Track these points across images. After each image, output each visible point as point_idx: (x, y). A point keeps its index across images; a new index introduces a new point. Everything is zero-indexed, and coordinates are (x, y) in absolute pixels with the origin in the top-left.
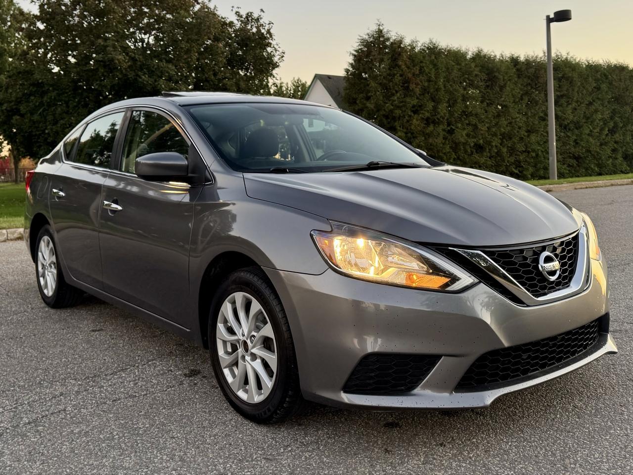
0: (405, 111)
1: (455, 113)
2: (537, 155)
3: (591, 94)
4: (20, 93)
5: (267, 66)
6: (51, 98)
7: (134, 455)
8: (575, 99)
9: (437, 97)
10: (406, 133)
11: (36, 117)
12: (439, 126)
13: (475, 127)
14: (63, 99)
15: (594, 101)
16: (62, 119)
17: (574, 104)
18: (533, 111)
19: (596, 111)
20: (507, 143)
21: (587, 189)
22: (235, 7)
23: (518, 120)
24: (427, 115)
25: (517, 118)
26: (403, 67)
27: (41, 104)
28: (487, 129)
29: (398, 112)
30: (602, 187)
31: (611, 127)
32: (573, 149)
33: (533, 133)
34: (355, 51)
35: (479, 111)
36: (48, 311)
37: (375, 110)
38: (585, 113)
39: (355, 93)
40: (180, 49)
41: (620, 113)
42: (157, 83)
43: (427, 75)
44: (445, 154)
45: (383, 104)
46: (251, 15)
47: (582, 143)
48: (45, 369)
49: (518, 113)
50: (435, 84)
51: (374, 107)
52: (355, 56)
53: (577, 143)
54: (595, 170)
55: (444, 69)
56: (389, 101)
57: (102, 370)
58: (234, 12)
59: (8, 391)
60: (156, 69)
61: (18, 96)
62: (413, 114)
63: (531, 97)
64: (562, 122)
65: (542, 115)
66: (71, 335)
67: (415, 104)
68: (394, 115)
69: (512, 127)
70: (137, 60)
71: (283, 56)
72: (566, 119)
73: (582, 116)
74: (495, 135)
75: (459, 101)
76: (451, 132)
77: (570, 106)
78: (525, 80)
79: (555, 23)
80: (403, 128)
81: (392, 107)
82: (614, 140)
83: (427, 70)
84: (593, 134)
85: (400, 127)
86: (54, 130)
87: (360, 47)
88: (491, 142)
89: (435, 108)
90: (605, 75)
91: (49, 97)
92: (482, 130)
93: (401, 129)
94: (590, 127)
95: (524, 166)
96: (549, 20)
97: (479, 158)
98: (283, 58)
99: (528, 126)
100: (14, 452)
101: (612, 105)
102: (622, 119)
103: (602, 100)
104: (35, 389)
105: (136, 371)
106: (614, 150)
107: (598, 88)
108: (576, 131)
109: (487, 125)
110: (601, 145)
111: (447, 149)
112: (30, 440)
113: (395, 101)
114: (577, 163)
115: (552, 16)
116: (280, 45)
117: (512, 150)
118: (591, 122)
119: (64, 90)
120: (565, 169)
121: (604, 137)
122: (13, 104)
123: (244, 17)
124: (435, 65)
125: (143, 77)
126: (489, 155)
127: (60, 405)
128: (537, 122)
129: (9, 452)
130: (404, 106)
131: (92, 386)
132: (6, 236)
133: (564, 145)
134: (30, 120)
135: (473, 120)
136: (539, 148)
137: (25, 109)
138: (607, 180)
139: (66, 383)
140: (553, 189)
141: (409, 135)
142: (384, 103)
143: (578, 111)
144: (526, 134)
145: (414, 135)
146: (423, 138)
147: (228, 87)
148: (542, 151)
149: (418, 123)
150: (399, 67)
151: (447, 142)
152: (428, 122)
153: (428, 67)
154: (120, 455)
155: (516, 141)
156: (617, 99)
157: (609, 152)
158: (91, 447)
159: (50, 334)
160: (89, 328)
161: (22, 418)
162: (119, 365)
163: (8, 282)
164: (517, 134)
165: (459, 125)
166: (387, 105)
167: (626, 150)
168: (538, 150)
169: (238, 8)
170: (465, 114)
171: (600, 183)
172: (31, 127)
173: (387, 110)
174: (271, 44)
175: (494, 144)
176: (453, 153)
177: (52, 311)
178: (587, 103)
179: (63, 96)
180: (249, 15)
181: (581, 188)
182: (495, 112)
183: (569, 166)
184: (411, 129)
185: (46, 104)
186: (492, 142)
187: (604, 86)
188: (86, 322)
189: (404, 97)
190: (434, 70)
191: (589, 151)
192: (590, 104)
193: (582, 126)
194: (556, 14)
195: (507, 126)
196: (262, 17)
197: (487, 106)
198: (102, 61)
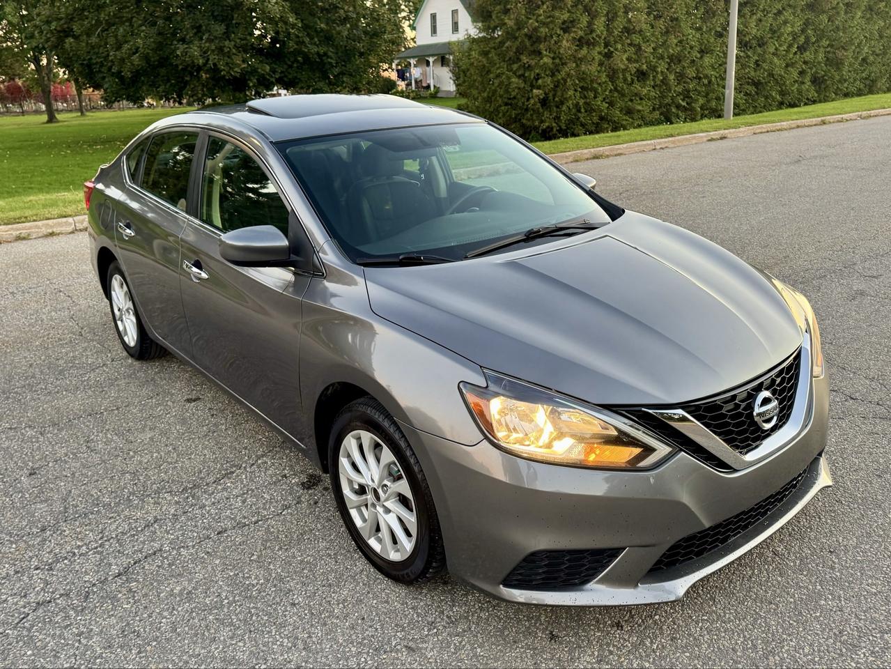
0: (553, 29)
1: (614, 30)
2: (710, 82)
4: (71, 8)
6: (109, 15)
7: (249, 638)
8: (761, 7)
9: (593, 9)
10: (553, 58)
11: (94, 40)
12: (594, 48)
13: (639, 48)
14: (125, 15)
15: (783, 9)
16: (126, 42)
17: (759, 14)
18: (708, 24)
19: (785, 22)
20: (675, 68)
21: (767, 134)
23: (690, 37)
24: (581, 33)
25: (689, 34)
27: (99, 22)
28: (652, 51)
29: (544, 31)
30: (786, 130)
31: (801, 43)
32: (753, 73)
33: (707, 53)
35: (644, 26)
36: (132, 364)
37: (515, 27)
38: (771, 25)
39: (491, 5)
41: (814, 25)
44: (599, 84)
45: (525, 19)
47: (764, 65)
48: (134, 473)
49: (690, 27)
51: (515, 24)
53: (758, 65)
54: (776, 98)
56: (534, 15)
57: (202, 475)
59: (92, 513)
61: (69, 12)
62: (562, 33)
63: (707, 6)
64: (743, 37)
65: (719, 29)
66: (162, 407)
67: (566, 19)
68: (539, 34)
69: (683, 46)
72: (748, 34)
73: (767, 29)
74: (662, 58)
75: (620, 13)
76: (609, 55)
77: (755, 17)
80: (549, 52)
81: (537, 24)
82: (802, 60)
84: (778, 52)
85: (546, 50)
86: (119, 57)
88: (655, 67)
89: (590, 24)
91: (106, 13)
92: (646, 52)
93: (548, 54)
94: (776, 43)
95: (693, 96)
97: (640, 88)
99: (701, 44)
100: (104, 630)
101: (806, 14)
102: (815, 32)
103: (794, 8)
104: (123, 511)
105: (244, 477)
106: (802, 73)
108: (759, 50)
109: (652, 45)
110: (787, 66)
111: (604, 78)
112: (122, 607)
113: (541, 15)
114: (756, 90)
117: (681, 77)
118: (778, 37)
119: (124, 4)
120: (741, 99)
121: (791, 56)
122: (62, 22)
126: (652, 83)
127: (153, 540)
128: (712, 40)
129: (97, 630)
130: (552, 22)
131: (192, 505)
132: (73, 226)
133: (743, 68)
134: (87, 43)
135: (637, 39)
136: (712, 73)
137: (80, 29)
138: (793, 120)
139: (160, 500)
140: (729, 136)
141: (557, 61)
142: (527, 18)
143: (763, 23)
144: (699, 55)
145: (564, 61)
146: (574, 65)
148: (716, 77)
149: (568, 45)
151: (603, 68)
152: (581, 42)
154: (232, 638)
155: (686, 65)
157: (795, 75)
158: (196, 621)
159: (136, 406)
160: (183, 397)
161: (110, 565)
162: (222, 465)
163: (80, 310)
164: (688, 55)
165: (619, 46)
166: (531, 21)
167: (816, 72)
168: (711, 75)
170: (628, 31)
171: (783, 125)
172: (89, 52)
173: (530, 28)
175: (659, 70)
176: (610, 83)
177: (137, 364)
178: (776, 11)
179: (124, 11)
181: (761, 133)
182: (663, 27)
183: (746, 94)
184: (559, 53)
185: (104, 22)
186: (658, 67)
188: (178, 385)
189: (552, 10)
191: (771, 75)
192: (779, 13)
193: (766, 43)
195: (676, 45)
197: (654, 19)
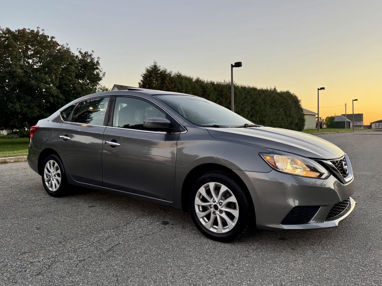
3: (243, 100)
5: (96, 79)
22: (79, 48)
26: (167, 83)
34: (144, 74)
40: (52, 68)
42: (39, 85)
43: (177, 88)
46: (87, 53)
52: (143, 76)
55: (185, 86)
58: (78, 51)
60: (39, 77)
70: (28, 73)
71: (104, 75)
78: (217, 92)
79: (235, 67)
83: (178, 86)
87: (146, 73)
90: (248, 92)
96: (232, 66)
98: (105, 76)
107: (246, 97)
115: (234, 64)
116: (103, 69)
123: (83, 54)
124: (181, 84)
125: (32, 81)
147: (77, 89)
150: (165, 83)
153: (178, 84)
156: (253, 103)
169: (81, 49)
174: (98, 68)
180: (86, 53)
187: (248, 97)
190: (180, 85)
194: (235, 63)
196: (92, 54)
198: (9, 72)
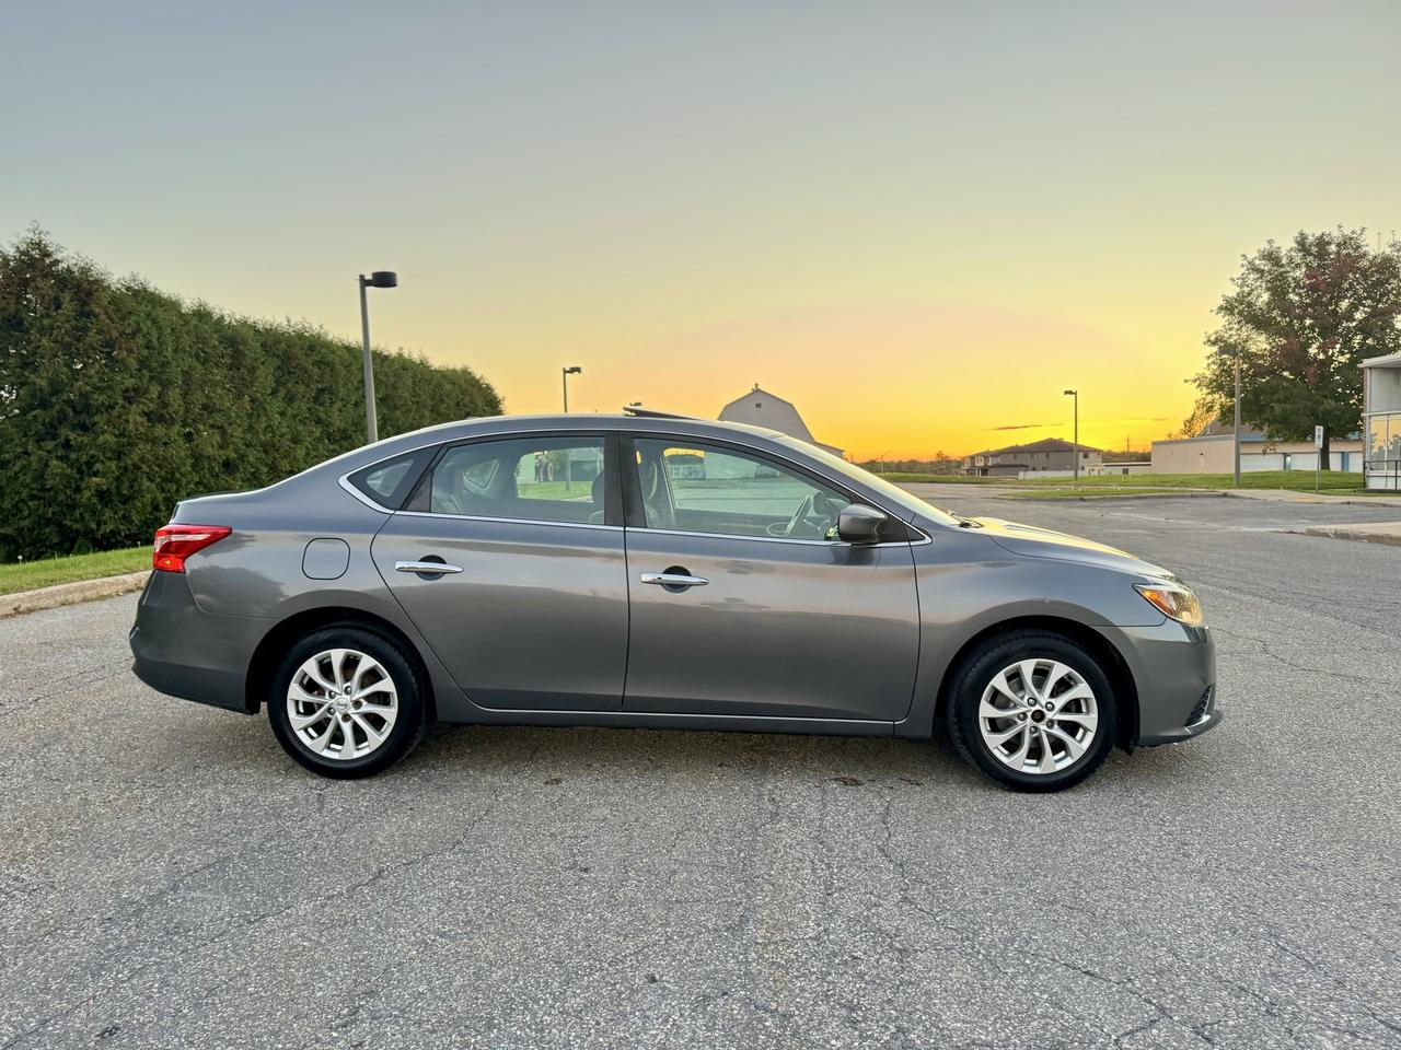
0: (113, 397)
1: (193, 406)
9: (164, 377)
10: (117, 436)
12: (170, 426)
17: (339, 404)
24: (151, 406)
26: (102, 316)
28: (242, 435)
50: (160, 353)
62: (127, 404)
67: (129, 385)
68: (92, 402)
74: (251, 444)
77: (335, 406)
78: (275, 360)
79: (372, 288)
80: (111, 427)
85: (106, 424)
89: (163, 396)
92: (232, 437)
93: (109, 429)
96: (365, 283)
111: (189, 466)
115: (369, 277)
124: (154, 322)
126: (243, 476)
130: (110, 387)
145: (131, 441)
146: (148, 446)
149: (140, 419)
150: (95, 316)
152: (150, 418)
165: (200, 427)
175: (250, 459)
184: (125, 430)
186: (247, 456)
189: (110, 373)
194: (375, 275)
